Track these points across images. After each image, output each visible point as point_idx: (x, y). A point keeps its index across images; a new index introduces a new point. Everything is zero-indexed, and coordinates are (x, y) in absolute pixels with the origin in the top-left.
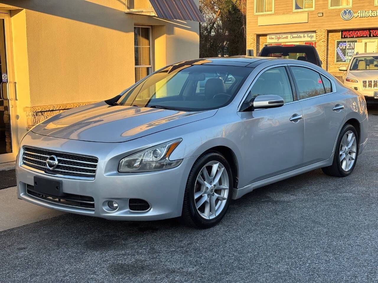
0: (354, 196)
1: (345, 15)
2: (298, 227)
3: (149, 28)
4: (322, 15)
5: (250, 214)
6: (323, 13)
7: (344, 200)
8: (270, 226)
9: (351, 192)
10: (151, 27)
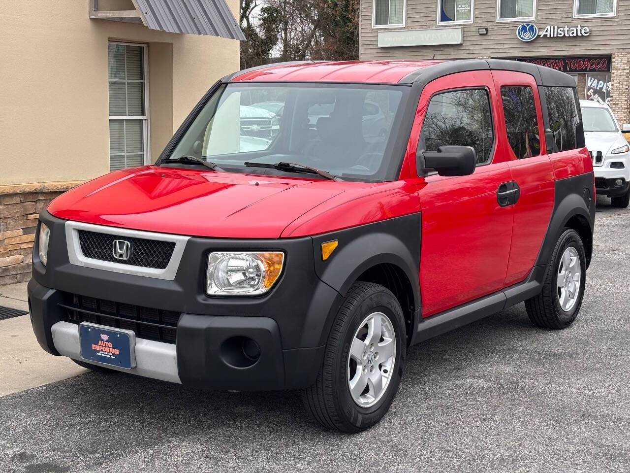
0: (487, 385)
1: (523, 33)
2: (361, 464)
3: (144, 47)
4: (485, 33)
5: (274, 430)
6: (487, 30)
7: (465, 395)
8: (304, 461)
9: (484, 377)
10: (146, 45)
